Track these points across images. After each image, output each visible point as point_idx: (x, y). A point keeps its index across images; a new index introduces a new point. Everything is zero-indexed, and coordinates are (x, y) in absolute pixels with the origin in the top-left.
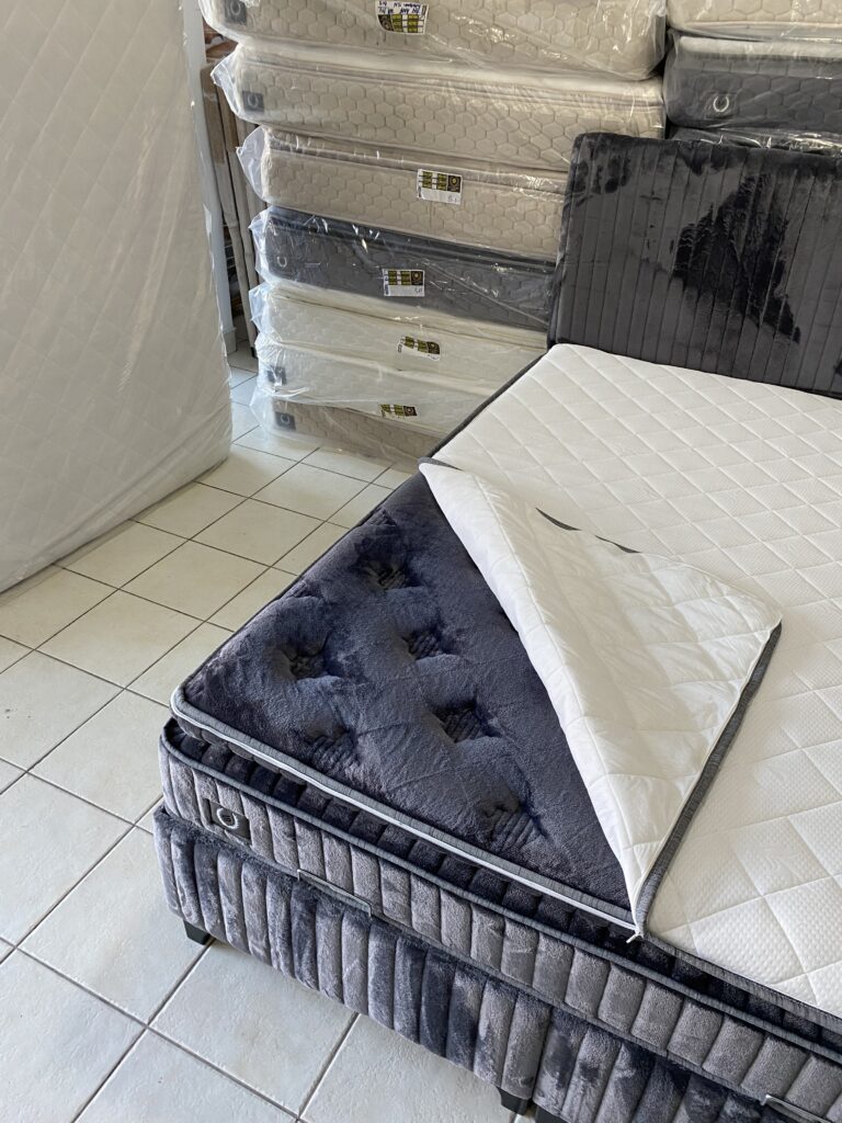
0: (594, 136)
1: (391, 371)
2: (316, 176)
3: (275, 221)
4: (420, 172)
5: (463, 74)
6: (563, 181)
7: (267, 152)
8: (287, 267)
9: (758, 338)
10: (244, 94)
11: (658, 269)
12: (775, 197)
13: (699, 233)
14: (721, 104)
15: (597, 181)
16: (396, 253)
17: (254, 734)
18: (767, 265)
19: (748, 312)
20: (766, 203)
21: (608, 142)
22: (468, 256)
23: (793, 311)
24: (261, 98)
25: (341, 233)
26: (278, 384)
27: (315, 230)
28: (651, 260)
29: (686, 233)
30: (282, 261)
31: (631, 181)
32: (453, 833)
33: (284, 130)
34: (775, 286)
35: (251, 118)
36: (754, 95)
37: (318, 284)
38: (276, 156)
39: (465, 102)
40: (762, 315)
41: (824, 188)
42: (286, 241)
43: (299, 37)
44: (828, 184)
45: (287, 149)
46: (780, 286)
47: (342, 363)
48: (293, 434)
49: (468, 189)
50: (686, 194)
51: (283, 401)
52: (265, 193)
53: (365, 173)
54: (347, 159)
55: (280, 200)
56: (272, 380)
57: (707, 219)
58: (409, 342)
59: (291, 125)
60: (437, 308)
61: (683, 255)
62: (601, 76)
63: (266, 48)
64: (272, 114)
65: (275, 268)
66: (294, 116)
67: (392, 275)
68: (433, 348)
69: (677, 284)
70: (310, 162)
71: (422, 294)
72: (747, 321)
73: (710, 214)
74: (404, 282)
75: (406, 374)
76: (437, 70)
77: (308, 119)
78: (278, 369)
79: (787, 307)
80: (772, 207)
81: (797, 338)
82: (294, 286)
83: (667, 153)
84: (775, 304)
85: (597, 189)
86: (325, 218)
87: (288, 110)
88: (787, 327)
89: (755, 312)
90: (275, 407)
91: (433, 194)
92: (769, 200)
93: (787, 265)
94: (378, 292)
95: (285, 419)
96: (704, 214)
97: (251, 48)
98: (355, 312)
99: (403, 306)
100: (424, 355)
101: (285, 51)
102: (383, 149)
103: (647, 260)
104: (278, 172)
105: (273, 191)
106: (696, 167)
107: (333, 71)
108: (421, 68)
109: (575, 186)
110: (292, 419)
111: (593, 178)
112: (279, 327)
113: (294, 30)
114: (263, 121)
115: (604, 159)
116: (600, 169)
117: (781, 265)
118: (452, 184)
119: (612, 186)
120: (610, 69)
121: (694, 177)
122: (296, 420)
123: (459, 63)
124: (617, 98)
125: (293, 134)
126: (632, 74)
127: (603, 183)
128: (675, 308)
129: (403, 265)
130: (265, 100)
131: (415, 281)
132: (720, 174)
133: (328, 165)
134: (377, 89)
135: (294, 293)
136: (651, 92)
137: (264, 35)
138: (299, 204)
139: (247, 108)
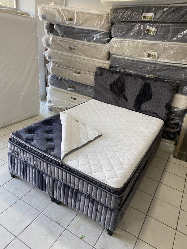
0: (98, 68)
1: (68, 102)
2: (58, 70)
3: (51, 76)
4: (74, 71)
5: (81, 57)
6: (94, 74)
7: (51, 66)
8: (53, 84)
9: (122, 100)
10: (48, 57)
11: (107, 89)
12: (124, 79)
13: (113, 83)
14: (117, 65)
15: (99, 74)
16: (70, 83)
17: (20, 138)
18: (123, 89)
19: (120, 96)
20: (122, 80)
21: (100, 69)
22: (81, 84)
23: (127, 96)
24: (51, 57)
25: (61, 79)
26: (49, 103)
27: (58, 78)
28: (107, 87)
29: (111, 83)
30: (52, 83)
31: (103, 75)
32: (42, 151)
33: (54, 62)
34: (124, 92)
35: (49, 60)
36: (121, 64)
37: (57, 87)
38: (52, 66)
39: (81, 61)
40: (122, 97)
41: (130, 78)
42: (53, 80)
43: (57, 49)
44: (131, 77)
45: (54, 65)
46: (125, 92)
47: (60, 100)
48: (51, 112)
49: (81, 74)
50: (111, 77)
51: (50, 106)
52: (50, 72)
53: (66, 70)
54: (63, 68)
55: (53, 73)
56: (48, 102)
57: (114, 82)
58: (71, 98)
59: (55, 62)
60: (76, 93)
61: (111, 87)
62: (100, 59)
63: (52, 50)
64: (52, 60)
65: (51, 84)
66: (56, 60)
67: (69, 86)
68: (75, 99)
69: (110, 91)
70: (58, 68)
71: (73, 90)
72: (120, 98)
73: (115, 81)
74: (71, 88)
75: (70, 103)
76: (77, 56)
77: (58, 61)
78: (49, 100)
79: (126, 96)
80: (123, 80)
81: (127, 101)
82: (53, 87)
83: (108, 71)
84: (124, 95)
85: (99, 76)
86: (60, 77)
87: (55, 60)
88: (126, 99)
89: (121, 97)
90: (49, 107)
91: (76, 74)
92: (123, 79)
93: (126, 89)
94: (67, 89)
95: (50, 109)
96: (114, 81)
97: (50, 50)
98: (63, 92)
99: (70, 92)
100: (74, 100)
101: (55, 51)
102: (69, 67)
103: (106, 87)
104: (53, 69)
105: (52, 72)
106: (113, 73)
107: (62, 54)
108: (75, 55)
109: (96, 75)
110: (51, 109)
111: (98, 74)
112: (51, 94)
113: (56, 48)
114: (51, 61)
115: (100, 71)
116: (99, 73)
117: (125, 89)
118: (79, 73)
119: (101, 75)
120: (101, 58)
121: (112, 75)
122: (52, 110)
123: (80, 55)
124: (102, 62)
125: (55, 63)
126: (105, 59)
127: (100, 75)
128: (110, 95)
129: (71, 85)
130: (51, 58)
131: (73, 88)
132: (116, 75)
133: (60, 68)
134: (68, 58)
135: (53, 88)
136: (108, 62)
137: (52, 48)
138: (56, 74)
139: (49, 59)
